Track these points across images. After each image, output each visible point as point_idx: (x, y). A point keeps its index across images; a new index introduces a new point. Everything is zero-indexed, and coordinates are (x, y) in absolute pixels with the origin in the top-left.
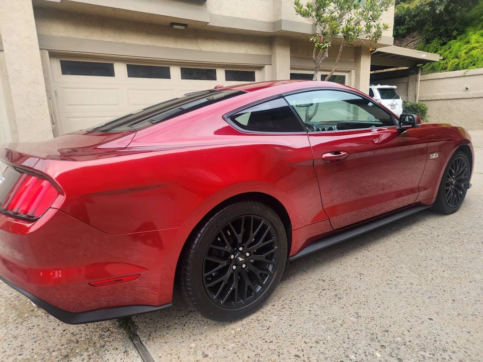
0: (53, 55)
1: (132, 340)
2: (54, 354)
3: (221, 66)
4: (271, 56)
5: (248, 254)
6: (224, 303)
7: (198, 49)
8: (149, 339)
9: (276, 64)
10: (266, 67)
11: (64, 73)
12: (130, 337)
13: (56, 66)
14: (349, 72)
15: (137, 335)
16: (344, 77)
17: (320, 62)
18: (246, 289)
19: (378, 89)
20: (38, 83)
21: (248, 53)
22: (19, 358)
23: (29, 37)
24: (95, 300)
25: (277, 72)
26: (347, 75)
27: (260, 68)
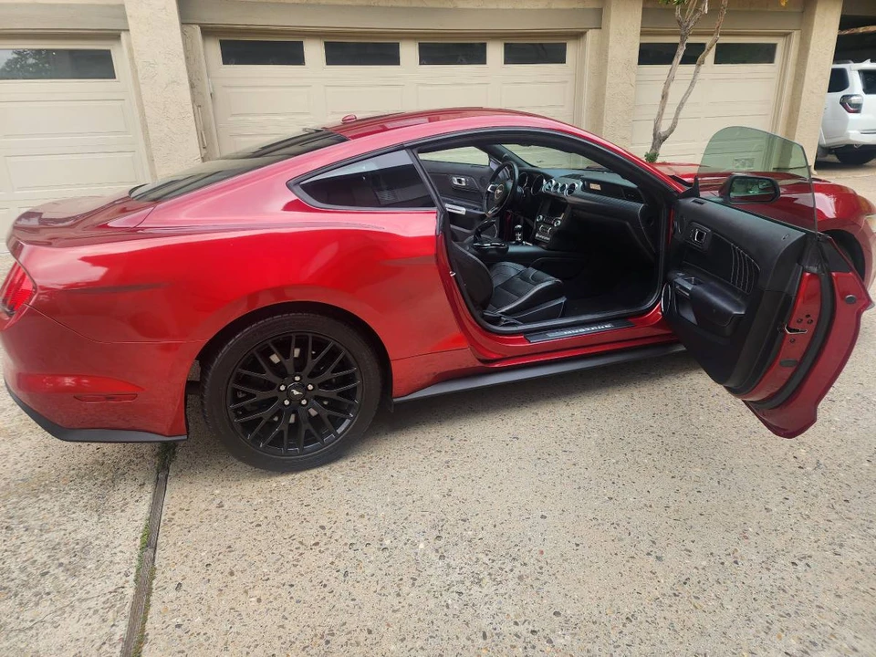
0: (208, 32)
1: (158, 473)
2: (72, 472)
3: (495, 36)
4: (602, 9)
5: (310, 387)
6: (264, 447)
7: (452, 7)
8: (177, 475)
9: (608, 27)
10: (590, 34)
11: (226, 61)
12: (158, 470)
13: (215, 50)
14: (786, 35)
15: (168, 468)
16: (774, 46)
17: (691, 24)
18: (303, 433)
19: (860, 71)
20: (178, 84)
21: (553, 7)
22: (37, 470)
23: (165, 8)
24: (124, 419)
25: (610, 44)
26: (780, 42)
27: (578, 36)
